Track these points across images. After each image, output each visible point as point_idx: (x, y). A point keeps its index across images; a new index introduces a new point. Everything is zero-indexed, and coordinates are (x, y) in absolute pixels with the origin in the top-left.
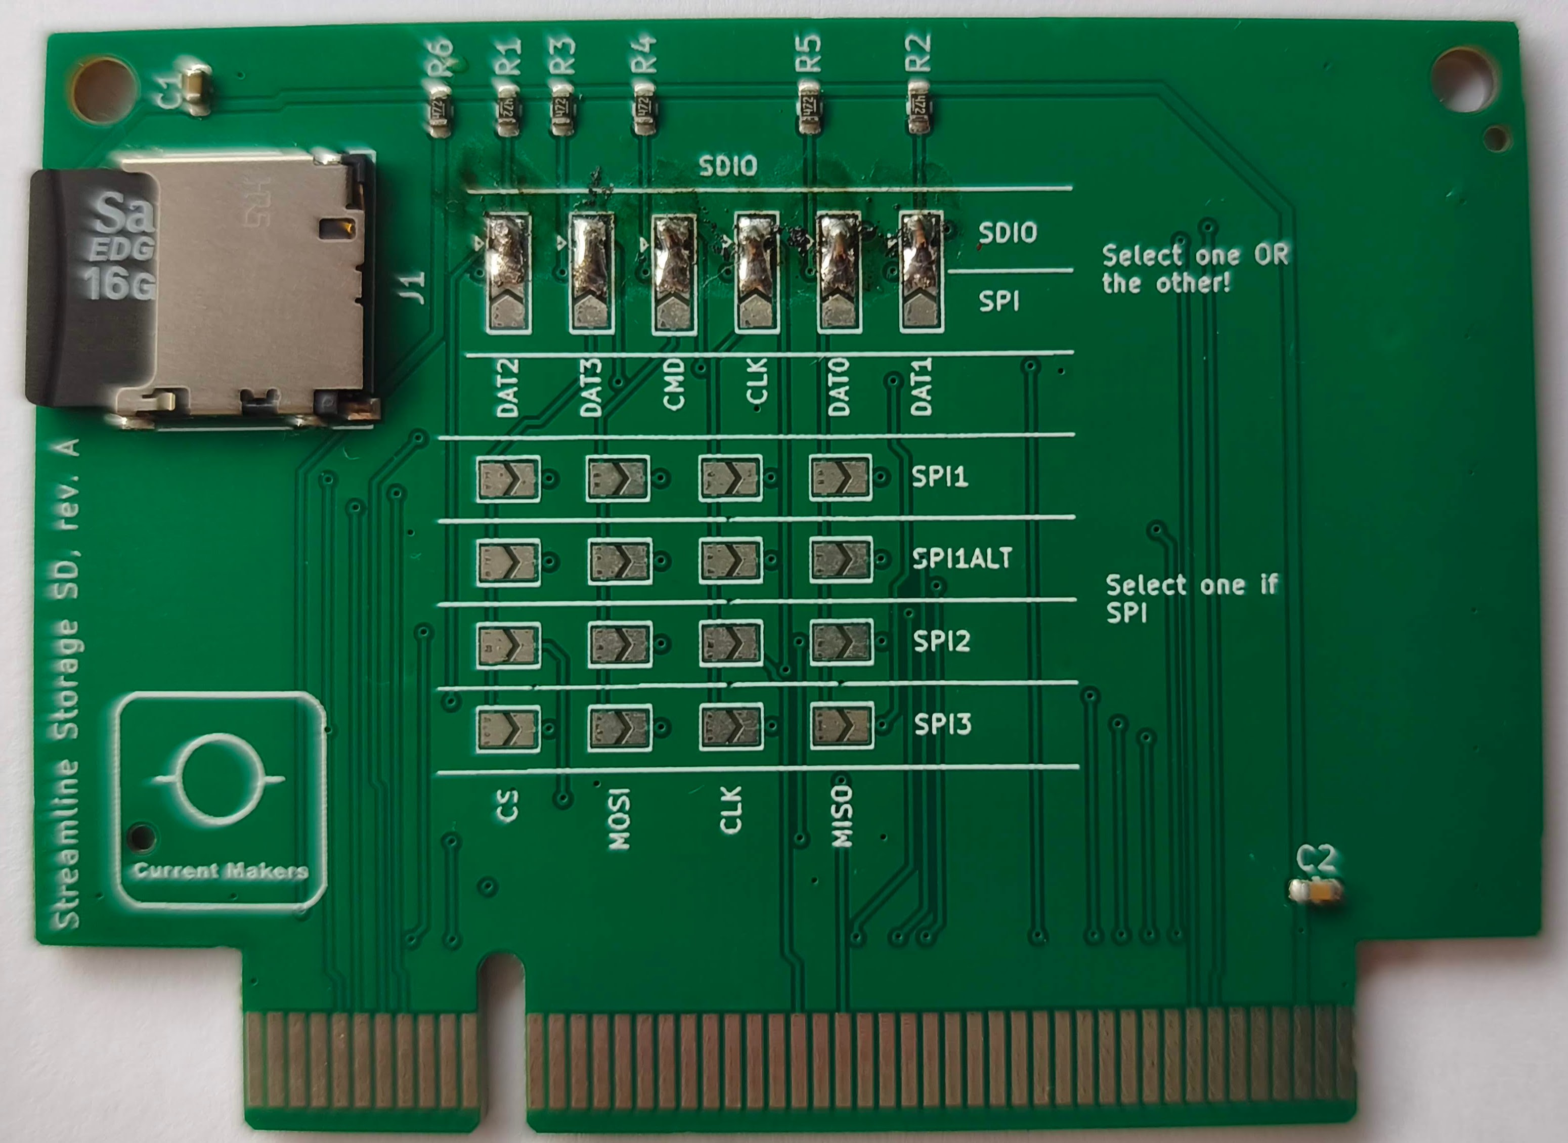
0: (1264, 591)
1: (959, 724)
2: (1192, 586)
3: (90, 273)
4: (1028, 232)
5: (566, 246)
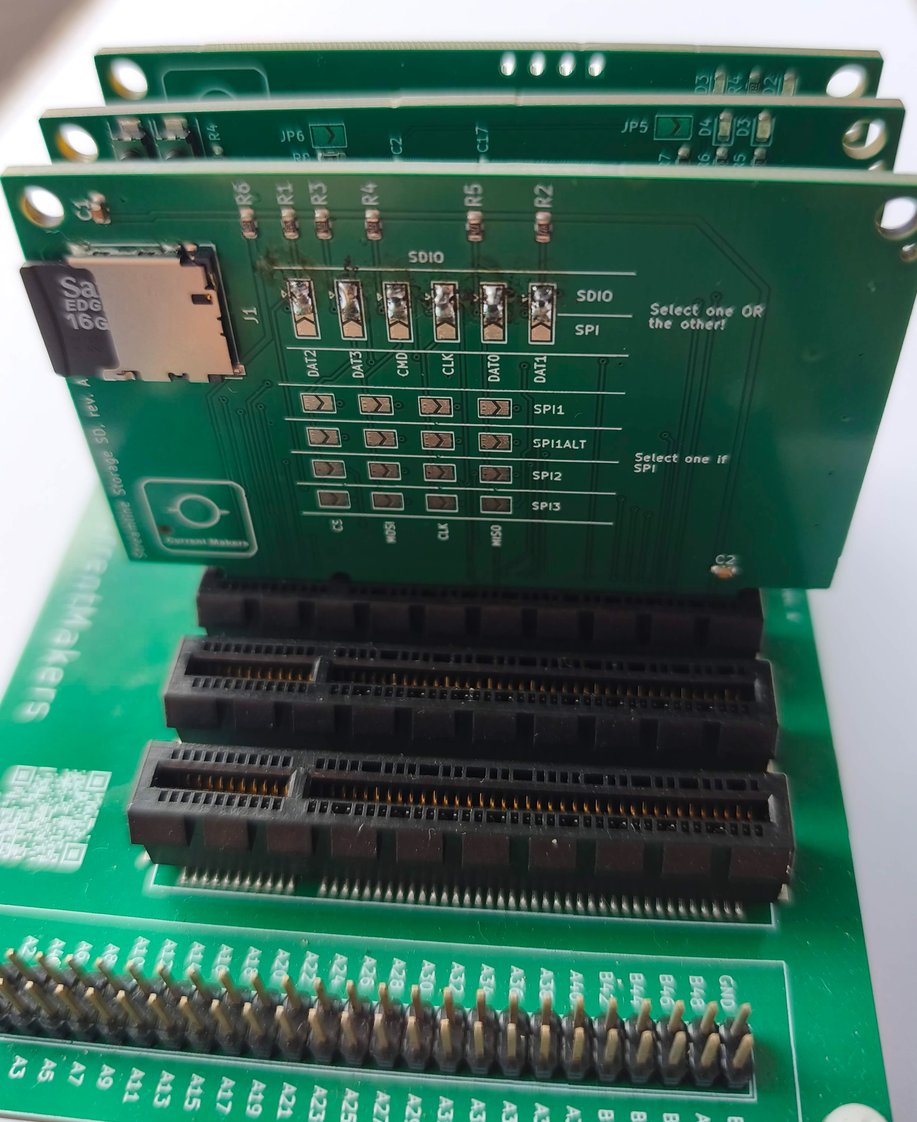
0: (718, 462)
1: (554, 507)
2: (681, 459)
3: (70, 317)
4: (606, 296)
5: (335, 297)
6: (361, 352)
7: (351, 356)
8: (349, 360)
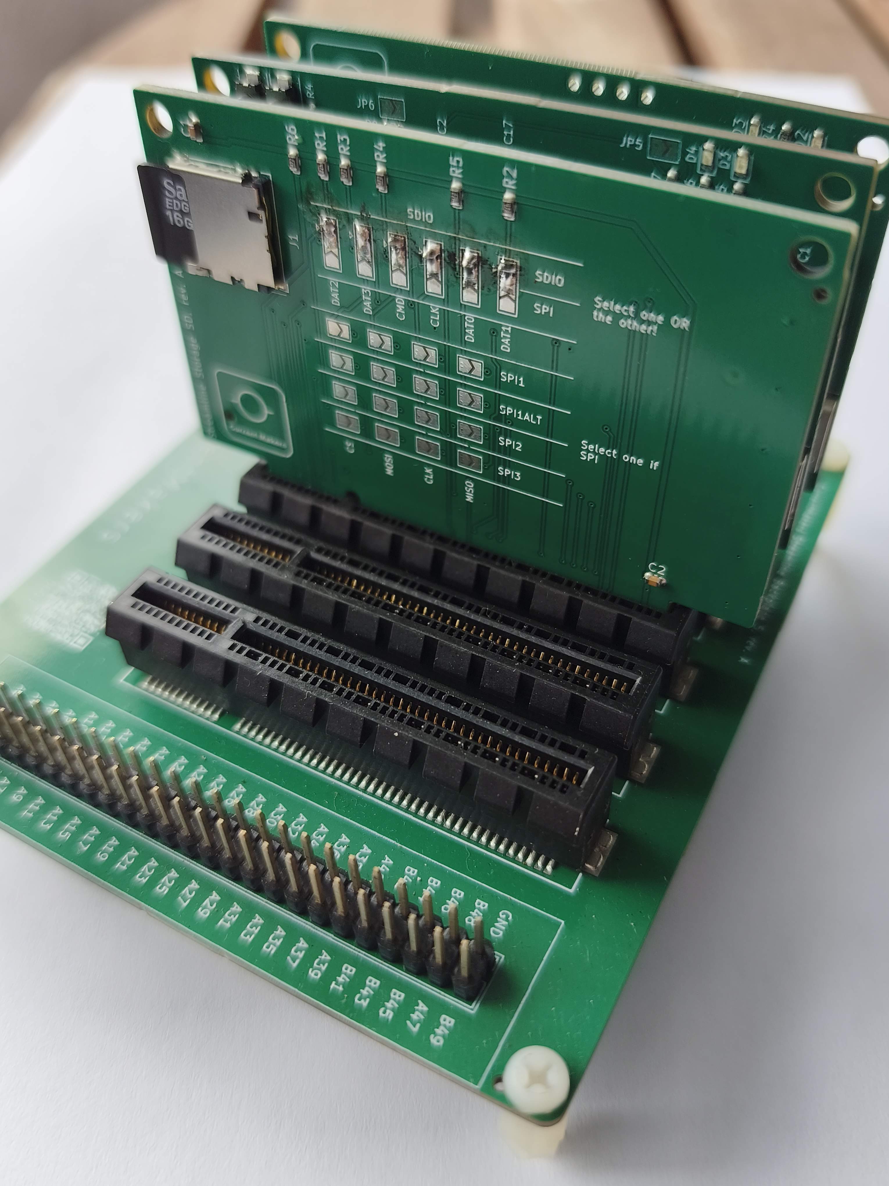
0: (651, 467)
1: (515, 475)
2: (619, 455)
3: (168, 213)
4: (559, 280)
5: (353, 237)
6: (371, 291)
7: (363, 293)
8: (361, 297)
